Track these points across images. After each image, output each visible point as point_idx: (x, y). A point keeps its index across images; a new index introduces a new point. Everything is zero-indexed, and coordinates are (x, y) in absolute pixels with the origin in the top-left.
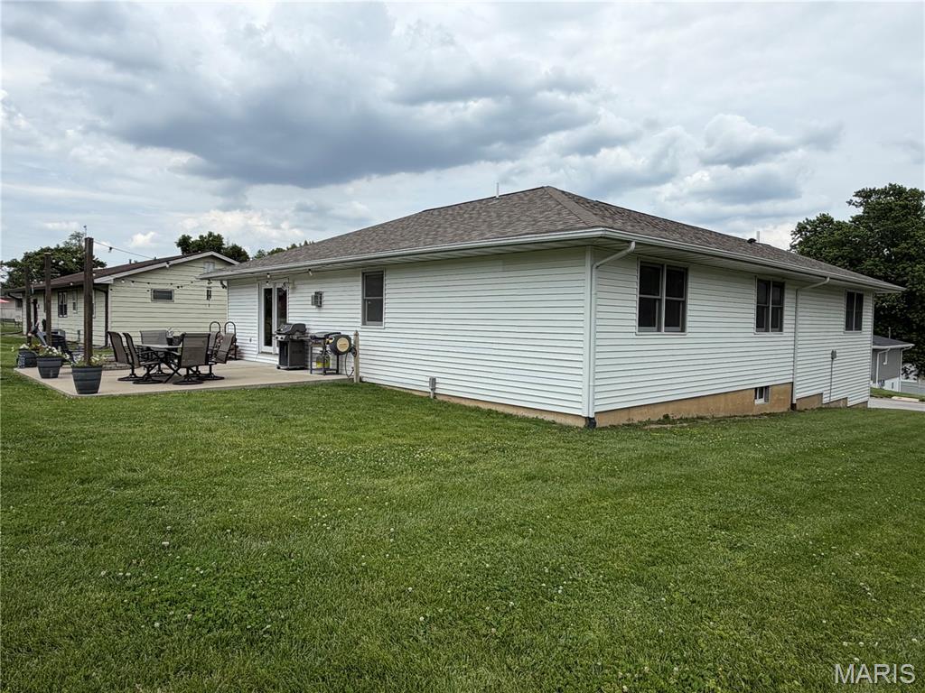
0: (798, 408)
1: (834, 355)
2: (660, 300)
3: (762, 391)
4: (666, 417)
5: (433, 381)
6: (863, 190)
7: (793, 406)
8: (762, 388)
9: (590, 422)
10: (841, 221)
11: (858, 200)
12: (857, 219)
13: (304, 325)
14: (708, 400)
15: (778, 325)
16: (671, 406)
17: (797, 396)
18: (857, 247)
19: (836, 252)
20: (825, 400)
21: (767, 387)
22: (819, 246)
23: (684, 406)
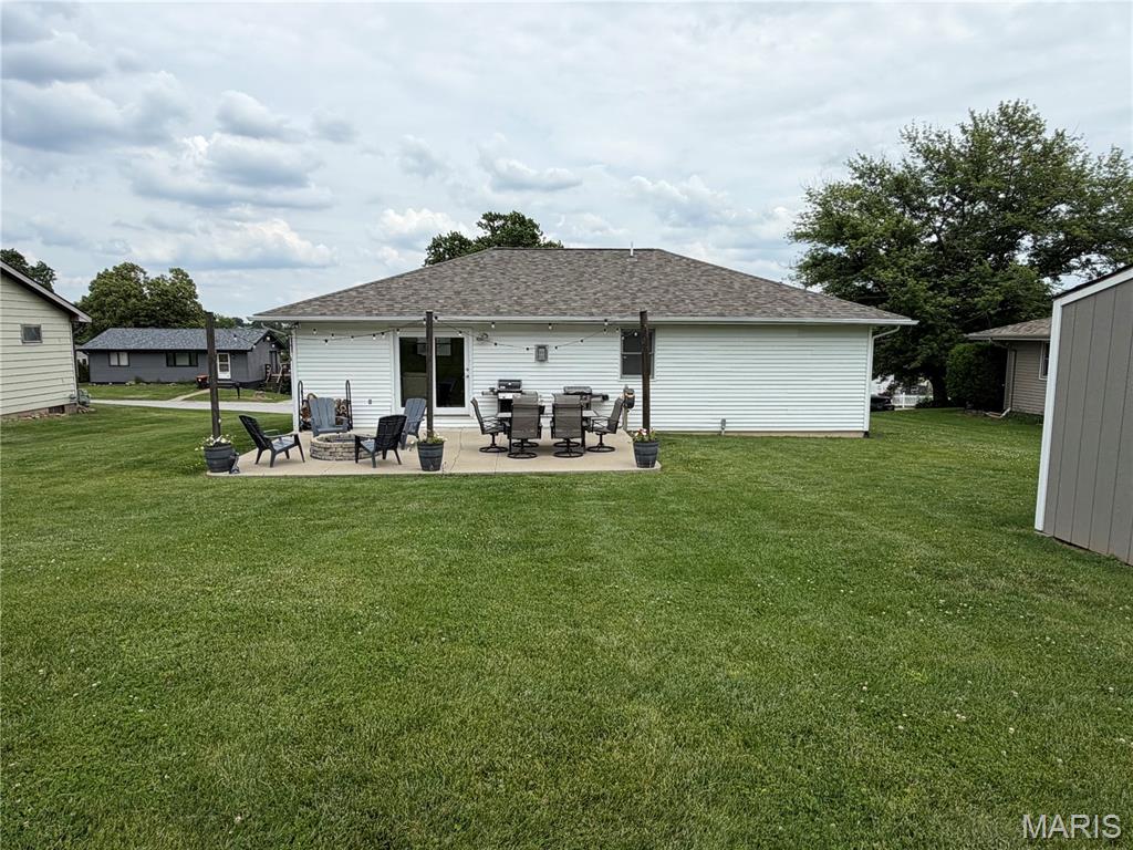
5: (724, 422)
9: (866, 434)
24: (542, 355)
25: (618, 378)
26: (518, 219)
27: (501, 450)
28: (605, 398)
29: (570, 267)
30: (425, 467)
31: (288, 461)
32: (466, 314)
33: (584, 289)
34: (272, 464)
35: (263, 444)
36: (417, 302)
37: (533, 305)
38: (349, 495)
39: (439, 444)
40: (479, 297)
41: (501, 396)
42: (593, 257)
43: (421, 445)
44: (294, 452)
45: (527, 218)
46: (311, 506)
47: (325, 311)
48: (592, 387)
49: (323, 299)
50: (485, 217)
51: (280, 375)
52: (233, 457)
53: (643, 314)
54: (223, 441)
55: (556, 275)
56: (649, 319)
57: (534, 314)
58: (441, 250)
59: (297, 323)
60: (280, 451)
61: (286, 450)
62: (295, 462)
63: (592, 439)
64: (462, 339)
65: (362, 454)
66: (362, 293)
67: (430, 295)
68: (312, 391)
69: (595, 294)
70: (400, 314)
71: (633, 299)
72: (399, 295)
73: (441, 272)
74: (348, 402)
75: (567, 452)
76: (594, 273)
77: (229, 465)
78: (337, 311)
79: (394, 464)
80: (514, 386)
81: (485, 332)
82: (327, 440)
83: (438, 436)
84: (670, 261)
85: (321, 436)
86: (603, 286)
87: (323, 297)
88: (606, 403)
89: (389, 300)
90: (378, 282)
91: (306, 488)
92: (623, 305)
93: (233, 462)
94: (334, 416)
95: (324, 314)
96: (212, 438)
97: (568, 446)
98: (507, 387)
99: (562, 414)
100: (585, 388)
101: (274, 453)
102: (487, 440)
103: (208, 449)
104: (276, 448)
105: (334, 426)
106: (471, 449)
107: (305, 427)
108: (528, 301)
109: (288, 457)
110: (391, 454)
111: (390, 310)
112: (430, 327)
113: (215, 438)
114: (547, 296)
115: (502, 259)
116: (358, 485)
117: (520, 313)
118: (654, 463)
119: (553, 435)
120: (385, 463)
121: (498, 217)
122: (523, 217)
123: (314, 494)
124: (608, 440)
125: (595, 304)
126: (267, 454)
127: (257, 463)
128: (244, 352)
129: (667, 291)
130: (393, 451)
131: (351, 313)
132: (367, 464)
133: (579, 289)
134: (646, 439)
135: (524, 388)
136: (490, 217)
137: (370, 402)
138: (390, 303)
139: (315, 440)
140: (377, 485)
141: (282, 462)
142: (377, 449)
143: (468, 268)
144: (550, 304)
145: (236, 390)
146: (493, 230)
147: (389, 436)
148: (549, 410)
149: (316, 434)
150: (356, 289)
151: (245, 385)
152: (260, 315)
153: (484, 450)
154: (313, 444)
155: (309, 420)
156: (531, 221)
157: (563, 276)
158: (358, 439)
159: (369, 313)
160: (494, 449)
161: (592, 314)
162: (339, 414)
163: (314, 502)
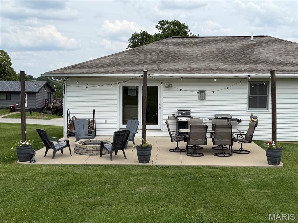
11: (159, 25)
24: (202, 96)
25: (247, 110)
26: (177, 24)
27: (182, 151)
28: (239, 121)
29: (216, 47)
30: (141, 161)
31: (62, 155)
32: (160, 73)
33: (226, 58)
34: (54, 156)
35: (49, 145)
36: (132, 66)
37: (197, 68)
38: (102, 179)
39: (149, 148)
40: (167, 64)
41: (179, 119)
42: (229, 41)
43: (139, 148)
44: (66, 150)
45: (181, 23)
46: (81, 187)
47: (83, 71)
48: (231, 114)
49: (82, 65)
50: (160, 23)
51: (52, 105)
52: (32, 153)
53: (272, 72)
54: (27, 144)
55: (209, 51)
56: (276, 75)
57: (199, 73)
58: (136, 40)
59: (68, 77)
60: (58, 150)
61: (61, 149)
62: (66, 156)
63: (236, 146)
64: (157, 87)
65: (104, 152)
66: (102, 61)
67: (139, 62)
68: (74, 115)
69: (232, 61)
70: (123, 73)
71: (256, 64)
72: (122, 63)
73: (145, 50)
74: (94, 121)
75: (222, 153)
76: (231, 49)
77: (30, 157)
78: (89, 72)
79: (122, 158)
80: (187, 113)
81: (170, 83)
82: (84, 143)
83: (149, 142)
84: (275, 42)
85: (80, 141)
86: (237, 57)
87: (81, 64)
88: (240, 124)
89: (117, 65)
90: (111, 56)
91: (76, 174)
92: (250, 68)
93: (32, 156)
94: (87, 130)
95: (83, 73)
96: (21, 142)
97: (223, 150)
98: (183, 114)
99: (218, 131)
100: (227, 115)
101: (55, 151)
102: (174, 145)
103: (19, 148)
104: (57, 148)
105: (87, 135)
106: (164, 149)
107: (70, 135)
108: (194, 65)
109: (62, 153)
110: (120, 152)
111: (118, 71)
112: (145, 80)
113: (23, 142)
114: (205, 63)
115: (178, 43)
116: (105, 172)
117: (190, 72)
118: (279, 163)
119: (214, 143)
120: (117, 157)
121: (167, 23)
122: (180, 23)
123: (82, 178)
124: (246, 146)
125: (233, 67)
126: (51, 151)
127: (45, 156)
128: (34, 93)
129: (276, 59)
130: (121, 151)
131: (98, 72)
132: (107, 158)
133: (223, 59)
134: (275, 147)
135: (192, 114)
136: (162, 23)
137: (106, 121)
138: (118, 67)
139: (77, 143)
140: (116, 172)
141: (59, 156)
142: (113, 150)
143: (159, 48)
144: (207, 67)
145: (30, 113)
146: (164, 30)
147: (120, 142)
148: (210, 128)
149: (77, 140)
150: (99, 59)
151: (34, 110)
152: (48, 73)
153: (172, 150)
154: (76, 146)
155: (74, 131)
156: (183, 24)
157: (213, 52)
158: (102, 143)
159: (107, 72)
160: (178, 150)
161: (232, 73)
162: (89, 128)
163: (83, 184)
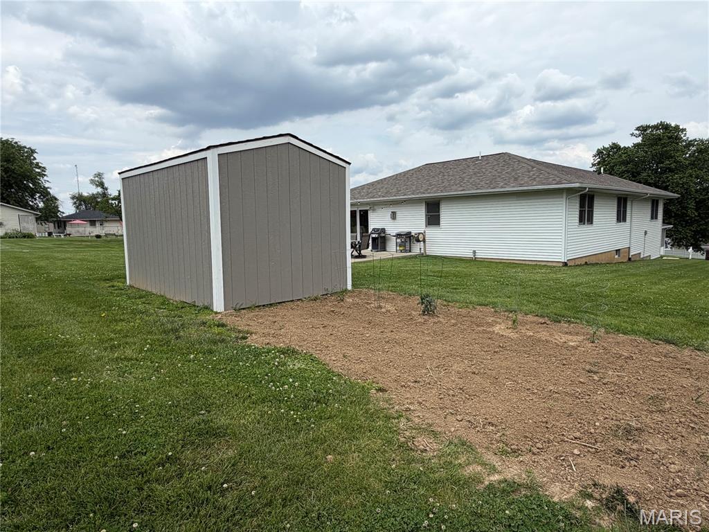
0: (632, 259)
1: (646, 233)
2: (585, 211)
3: (618, 251)
4: (586, 263)
5: (474, 252)
6: (642, 126)
7: (630, 259)
8: (617, 250)
9: (565, 264)
10: (627, 146)
11: (637, 132)
12: (636, 145)
13: (384, 229)
14: (600, 255)
15: (625, 220)
16: (587, 258)
17: (631, 254)
18: (636, 165)
19: (623, 168)
20: (642, 256)
21: (619, 250)
22: (612, 164)
23: (592, 258)
24: (394, 216)
135: (387, 232)
